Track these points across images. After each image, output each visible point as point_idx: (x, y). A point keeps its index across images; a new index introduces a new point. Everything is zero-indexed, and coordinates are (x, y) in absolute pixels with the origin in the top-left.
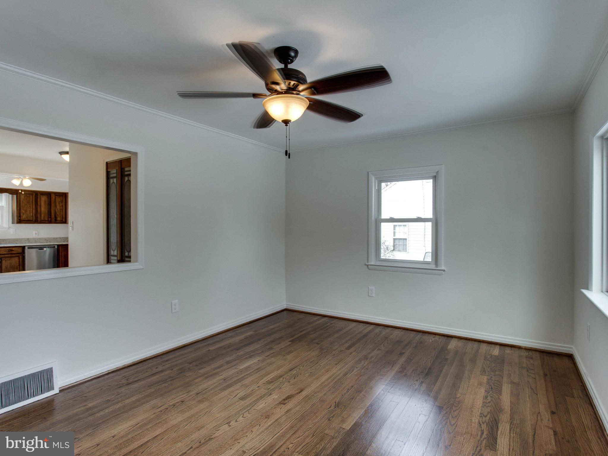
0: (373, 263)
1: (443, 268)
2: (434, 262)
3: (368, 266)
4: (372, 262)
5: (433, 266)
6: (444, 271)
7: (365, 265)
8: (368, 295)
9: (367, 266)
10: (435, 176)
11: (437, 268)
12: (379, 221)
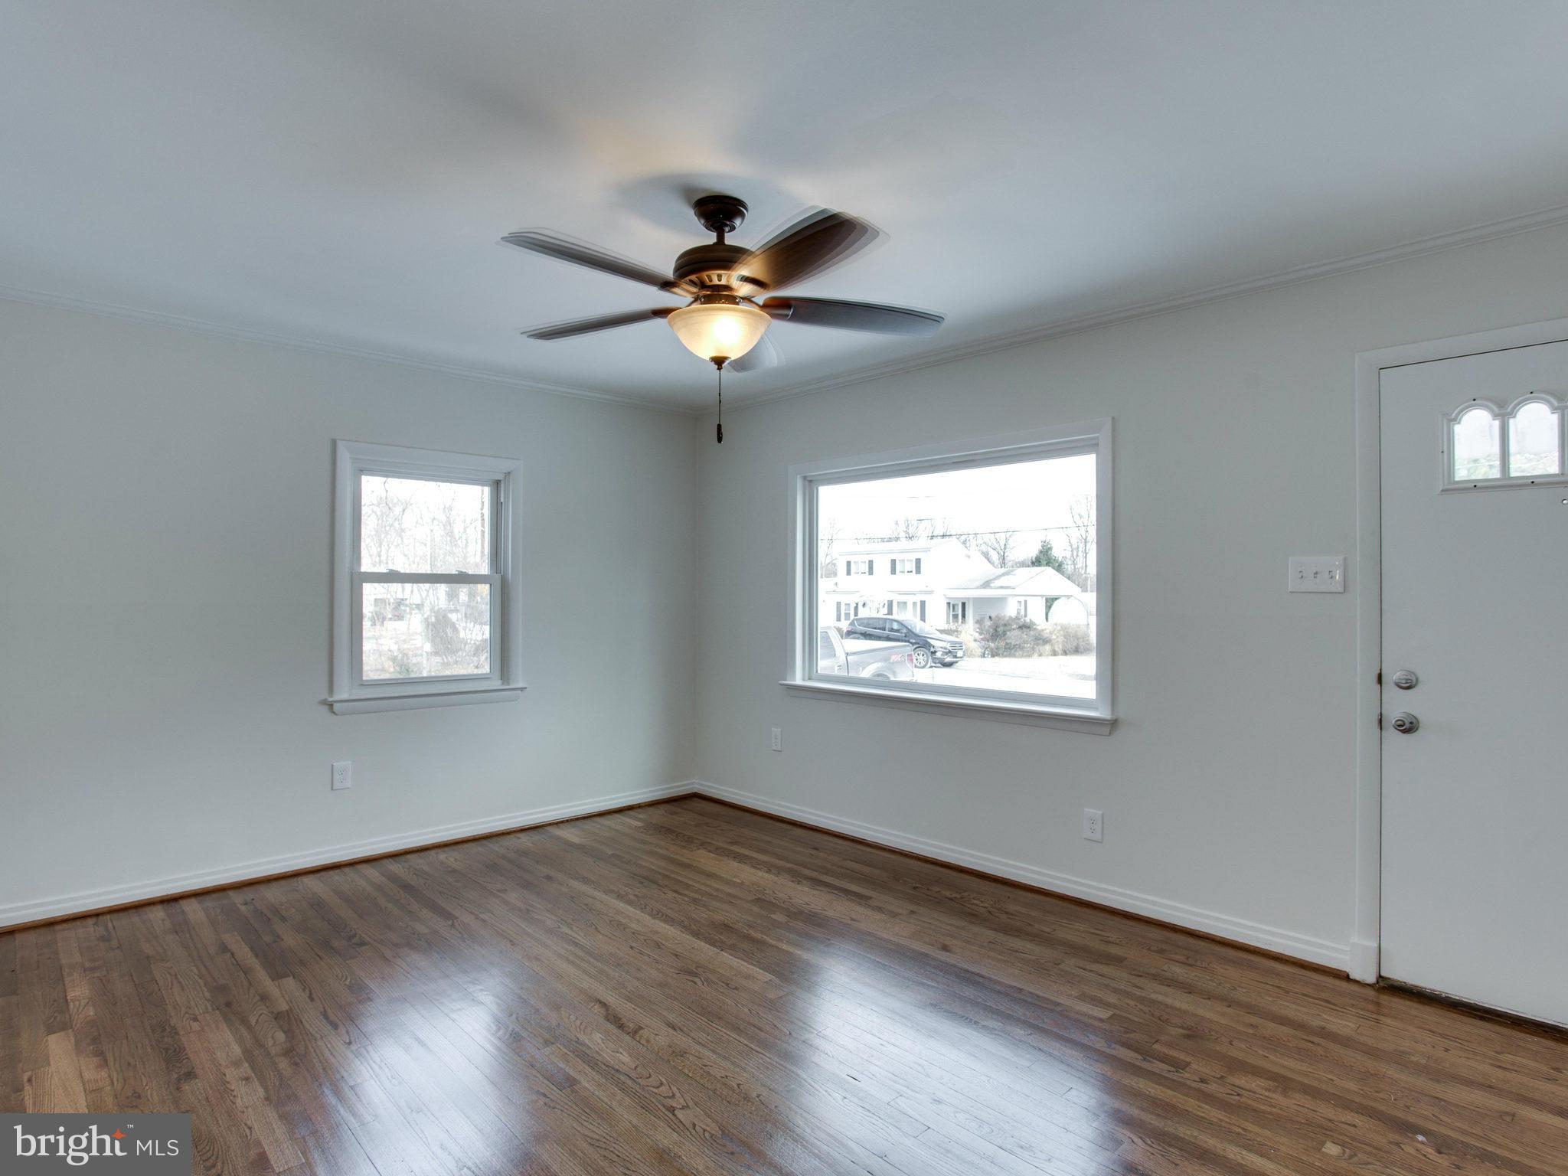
0: (345, 696)
1: (521, 685)
2: (497, 674)
3: (331, 706)
4: (343, 693)
5: (496, 684)
6: (522, 689)
7: (324, 702)
8: (330, 786)
9: (327, 707)
10: (500, 481)
11: (508, 684)
12: (359, 579)
